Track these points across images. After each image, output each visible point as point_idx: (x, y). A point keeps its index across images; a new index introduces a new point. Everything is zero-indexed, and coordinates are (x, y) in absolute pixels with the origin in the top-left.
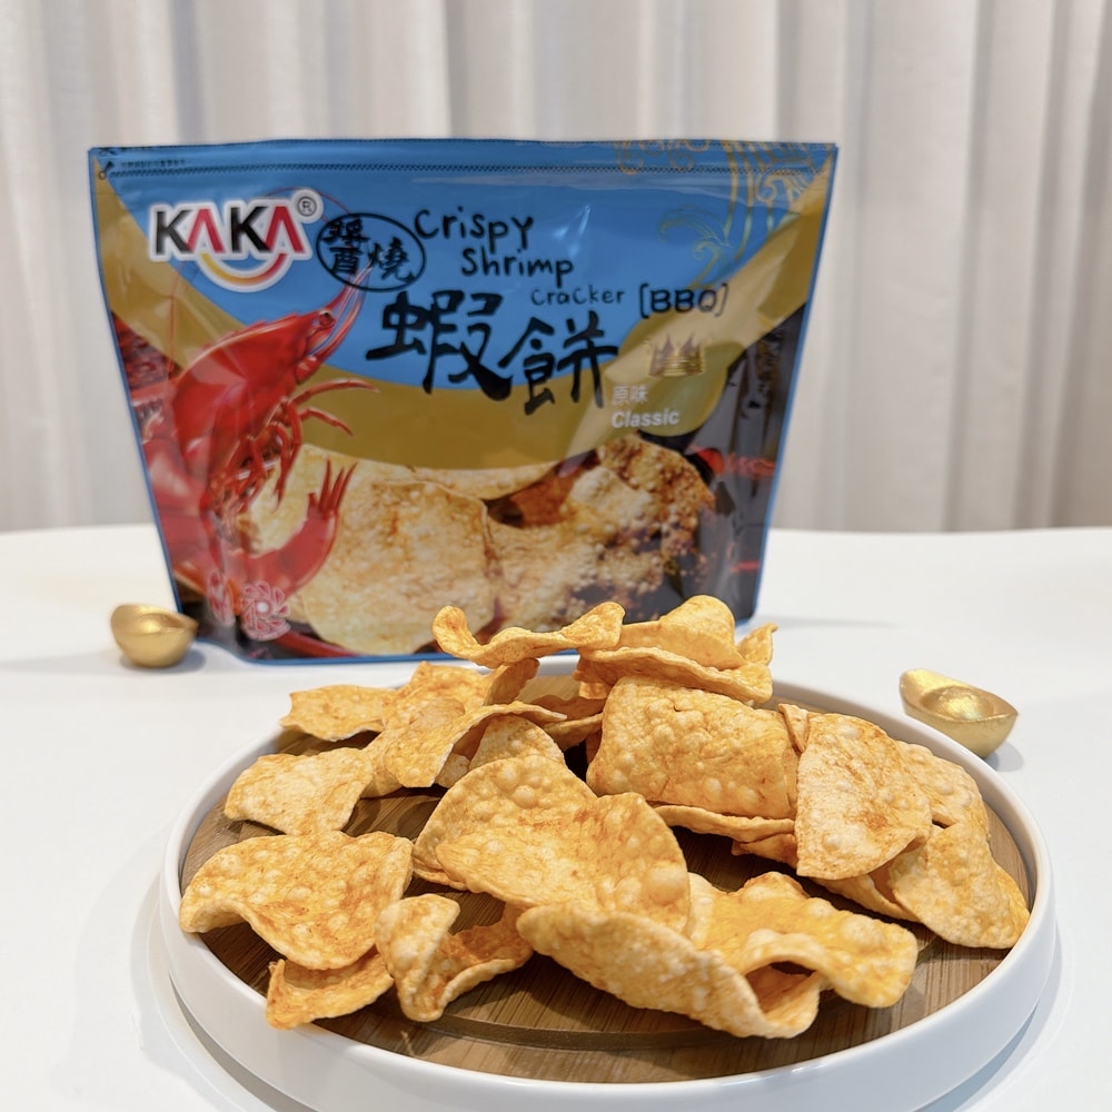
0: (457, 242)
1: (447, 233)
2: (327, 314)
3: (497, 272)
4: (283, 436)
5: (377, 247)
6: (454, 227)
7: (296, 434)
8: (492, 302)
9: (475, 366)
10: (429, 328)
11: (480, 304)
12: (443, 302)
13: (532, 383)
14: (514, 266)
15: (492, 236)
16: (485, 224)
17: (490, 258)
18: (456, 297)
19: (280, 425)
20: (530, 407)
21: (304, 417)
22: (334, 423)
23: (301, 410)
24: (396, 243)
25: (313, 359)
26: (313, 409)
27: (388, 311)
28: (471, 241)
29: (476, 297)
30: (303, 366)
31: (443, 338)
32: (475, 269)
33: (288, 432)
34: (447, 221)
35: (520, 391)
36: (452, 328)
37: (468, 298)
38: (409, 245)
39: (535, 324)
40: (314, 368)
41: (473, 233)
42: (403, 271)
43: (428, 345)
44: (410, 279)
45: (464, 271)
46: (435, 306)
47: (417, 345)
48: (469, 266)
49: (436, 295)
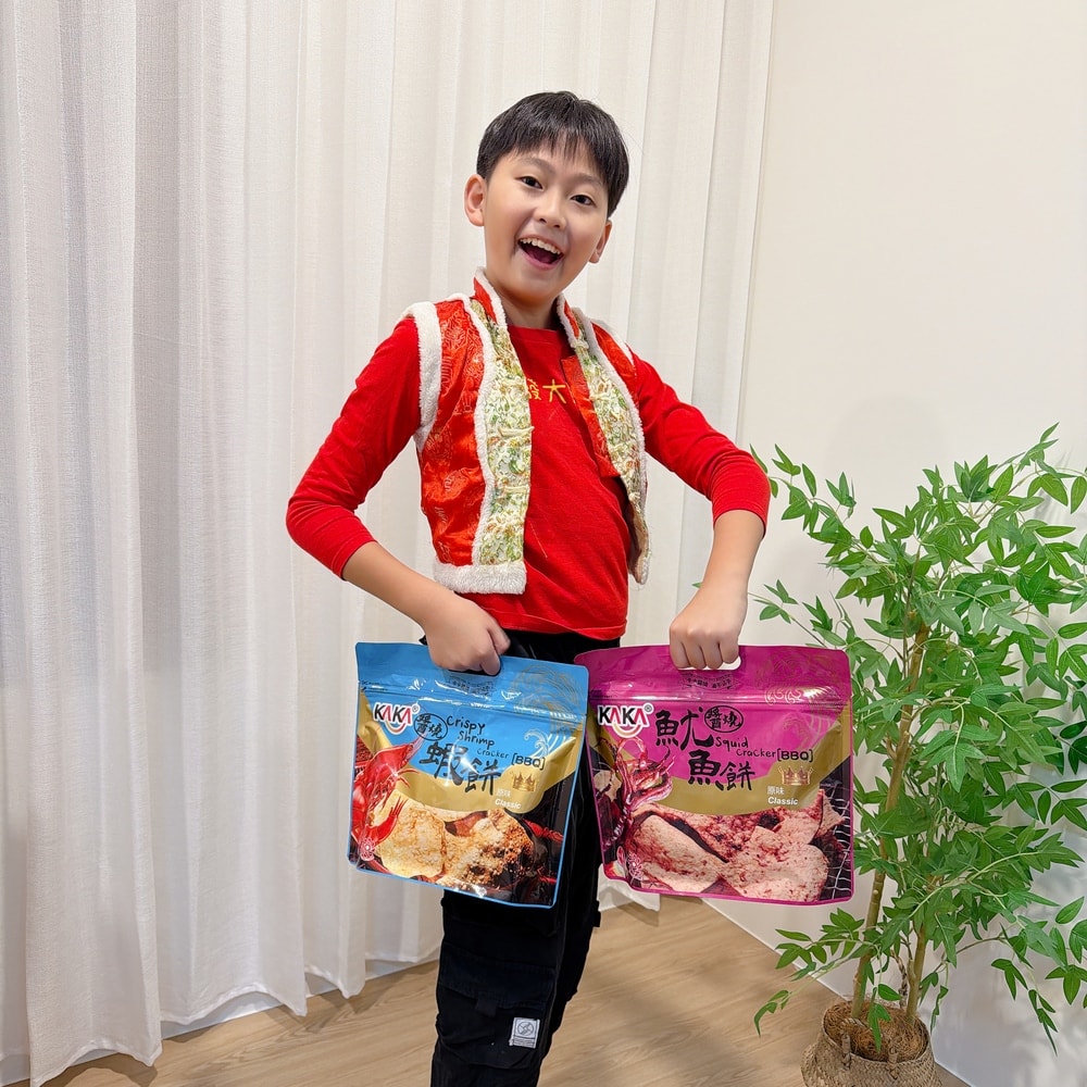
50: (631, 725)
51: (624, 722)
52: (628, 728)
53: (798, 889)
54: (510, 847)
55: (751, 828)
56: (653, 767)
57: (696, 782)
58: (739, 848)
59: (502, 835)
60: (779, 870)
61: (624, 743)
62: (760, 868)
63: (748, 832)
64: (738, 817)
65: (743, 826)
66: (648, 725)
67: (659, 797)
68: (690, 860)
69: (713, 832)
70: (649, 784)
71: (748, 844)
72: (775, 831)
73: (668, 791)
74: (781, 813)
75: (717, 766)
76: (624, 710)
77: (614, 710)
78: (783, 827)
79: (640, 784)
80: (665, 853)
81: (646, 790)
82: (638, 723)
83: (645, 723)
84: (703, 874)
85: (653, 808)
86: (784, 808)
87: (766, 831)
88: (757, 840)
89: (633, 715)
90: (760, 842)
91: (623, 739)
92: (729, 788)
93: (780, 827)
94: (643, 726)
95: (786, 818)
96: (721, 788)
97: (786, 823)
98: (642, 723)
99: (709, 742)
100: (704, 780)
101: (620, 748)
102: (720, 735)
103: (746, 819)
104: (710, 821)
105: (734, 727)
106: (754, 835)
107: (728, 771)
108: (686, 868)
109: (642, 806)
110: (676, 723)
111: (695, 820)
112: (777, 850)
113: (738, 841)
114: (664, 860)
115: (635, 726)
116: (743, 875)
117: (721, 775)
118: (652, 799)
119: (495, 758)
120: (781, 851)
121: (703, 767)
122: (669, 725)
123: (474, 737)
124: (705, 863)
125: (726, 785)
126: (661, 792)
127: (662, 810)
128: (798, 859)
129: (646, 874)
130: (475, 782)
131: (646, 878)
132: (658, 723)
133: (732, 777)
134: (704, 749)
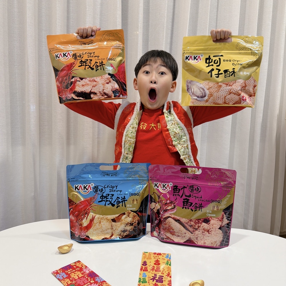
53: (214, 243)
54: (135, 221)
55: (201, 223)
56: (171, 203)
57: (184, 208)
58: (196, 229)
59: (131, 219)
60: (209, 237)
61: (162, 194)
62: (203, 236)
63: (200, 224)
64: (197, 220)
65: (198, 223)
67: (172, 212)
68: (181, 232)
69: (189, 224)
70: (169, 208)
71: (200, 228)
73: (175, 210)
74: (210, 219)
75: (192, 204)
76: (163, 184)
77: (160, 184)
78: (211, 223)
79: (166, 208)
80: (173, 230)
81: (168, 210)
83: (170, 189)
84: (184, 237)
85: (170, 216)
86: (211, 217)
87: (206, 224)
88: (202, 227)
89: (166, 186)
90: (203, 227)
91: (162, 193)
92: (195, 211)
93: (210, 223)
95: (212, 220)
96: (192, 211)
97: (212, 222)
98: (169, 189)
99: (190, 196)
100: (187, 208)
101: (161, 196)
102: (193, 194)
103: (199, 220)
104: (188, 221)
105: (198, 192)
106: (202, 225)
107: (195, 206)
108: (179, 235)
109: (167, 215)
110: (180, 190)
111: (183, 220)
112: (209, 230)
113: (197, 227)
114: (172, 232)
115: (167, 190)
116: (197, 238)
117: (193, 206)
118: (170, 213)
119: (124, 195)
120: (210, 231)
122: (177, 190)
123: (115, 190)
124: (185, 233)
125: (194, 210)
126: (173, 211)
127: (173, 216)
128: (215, 233)
129: (166, 236)
130: (119, 205)
131: (166, 237)
133: (196, 207)
134: (188, 198)
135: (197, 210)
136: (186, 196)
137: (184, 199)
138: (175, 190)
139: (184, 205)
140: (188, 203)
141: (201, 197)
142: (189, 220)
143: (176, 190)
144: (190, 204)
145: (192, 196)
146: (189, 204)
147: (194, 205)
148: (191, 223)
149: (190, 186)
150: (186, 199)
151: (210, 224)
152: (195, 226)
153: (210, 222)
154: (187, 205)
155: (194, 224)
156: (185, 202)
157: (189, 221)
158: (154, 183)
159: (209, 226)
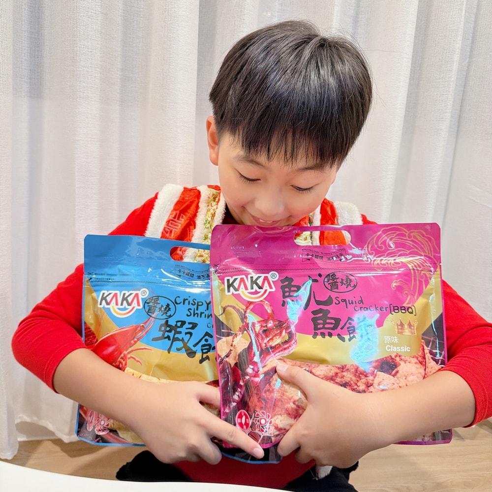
0: (187, 306)
1: (184, 304)
2: (143, 326)
3: (198, 316)
4: (122, 364)
5: (162, 306)
6: (187, 302)
7: (126, 364)
8: (194, 325)
9: (185, 346)
10: (173, 332)
11: (191, 326)
12: (179, 324)
13: (203, 353)
14: (203, 315)
15: (198, 305)
16: (196, 302)
17: (196, 312)
18: (183, 323)
19: (122, 360)
20: (201, 361)
21: (129, 358)
22: (138, 361)
23: (129, 356)
24: (168, 305)
25: (136, 340)
26: (132, 356)
27: (161, 326)
28: (191, 306)
29: (189, 323)
30: (132, 342)
31: (177, 336)
32: (191, 315)
33: (124, 363)
34: (185, 300)
35: (199, 356)
36: (180, 333)
37: (187, 323)
38: (172, 306)
39: (207, 334)
40: (135, 342)
41: (192, 304)
42: (169, 314)
43: (171, 338)
44: (170, 316)
45: (187, 315)
46: (176, 325)
47: (168, 337)
48: (189, 314)
49: (177, 322)
50: (258, 290)
51: (252, 288)
52: (256, 293)
61: (252, 306)
66: (274, 289)
69: (338, 380)
71: (371, 389)
72: (394, 376)
74: (398, 359)
78: (400, 372)
82: (265, 288)
83: (271, 287)
91: (250, 303)
93: (397, 372)
94: (269, 290)
95: (402, 363)
97: (403, 368)
98: (268, 288)
99: (329, 302)
104: (335, 370)
105: (350, 288)
115: (262, 291)
121: (325, 323)
132: (283, 288)
135: (354, 337)
136: (318, 303)
137: (314, 312)
138: (287, 289)
139: (316, 328)
140: (328, 321)
141: (362, 301)
142: (339, 368)
143: (290, 289)
144: (333, 321)
145: (335, 301)
146: (332, 323)
147: (345, 324)
148: (343, 377)
149: (327, 277)
150: (320, 311)
151: (398, 375)
152: (356, 384)
153: (398, 368)
154: (327, 326)
155: (354, 378)
156: (320, 318)
157: (338, 371)
158: (226, 279)
159: (398, 381)
